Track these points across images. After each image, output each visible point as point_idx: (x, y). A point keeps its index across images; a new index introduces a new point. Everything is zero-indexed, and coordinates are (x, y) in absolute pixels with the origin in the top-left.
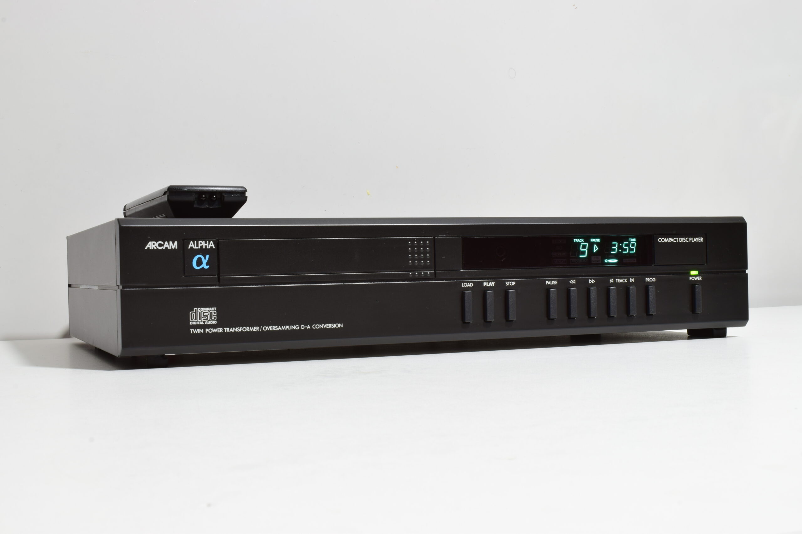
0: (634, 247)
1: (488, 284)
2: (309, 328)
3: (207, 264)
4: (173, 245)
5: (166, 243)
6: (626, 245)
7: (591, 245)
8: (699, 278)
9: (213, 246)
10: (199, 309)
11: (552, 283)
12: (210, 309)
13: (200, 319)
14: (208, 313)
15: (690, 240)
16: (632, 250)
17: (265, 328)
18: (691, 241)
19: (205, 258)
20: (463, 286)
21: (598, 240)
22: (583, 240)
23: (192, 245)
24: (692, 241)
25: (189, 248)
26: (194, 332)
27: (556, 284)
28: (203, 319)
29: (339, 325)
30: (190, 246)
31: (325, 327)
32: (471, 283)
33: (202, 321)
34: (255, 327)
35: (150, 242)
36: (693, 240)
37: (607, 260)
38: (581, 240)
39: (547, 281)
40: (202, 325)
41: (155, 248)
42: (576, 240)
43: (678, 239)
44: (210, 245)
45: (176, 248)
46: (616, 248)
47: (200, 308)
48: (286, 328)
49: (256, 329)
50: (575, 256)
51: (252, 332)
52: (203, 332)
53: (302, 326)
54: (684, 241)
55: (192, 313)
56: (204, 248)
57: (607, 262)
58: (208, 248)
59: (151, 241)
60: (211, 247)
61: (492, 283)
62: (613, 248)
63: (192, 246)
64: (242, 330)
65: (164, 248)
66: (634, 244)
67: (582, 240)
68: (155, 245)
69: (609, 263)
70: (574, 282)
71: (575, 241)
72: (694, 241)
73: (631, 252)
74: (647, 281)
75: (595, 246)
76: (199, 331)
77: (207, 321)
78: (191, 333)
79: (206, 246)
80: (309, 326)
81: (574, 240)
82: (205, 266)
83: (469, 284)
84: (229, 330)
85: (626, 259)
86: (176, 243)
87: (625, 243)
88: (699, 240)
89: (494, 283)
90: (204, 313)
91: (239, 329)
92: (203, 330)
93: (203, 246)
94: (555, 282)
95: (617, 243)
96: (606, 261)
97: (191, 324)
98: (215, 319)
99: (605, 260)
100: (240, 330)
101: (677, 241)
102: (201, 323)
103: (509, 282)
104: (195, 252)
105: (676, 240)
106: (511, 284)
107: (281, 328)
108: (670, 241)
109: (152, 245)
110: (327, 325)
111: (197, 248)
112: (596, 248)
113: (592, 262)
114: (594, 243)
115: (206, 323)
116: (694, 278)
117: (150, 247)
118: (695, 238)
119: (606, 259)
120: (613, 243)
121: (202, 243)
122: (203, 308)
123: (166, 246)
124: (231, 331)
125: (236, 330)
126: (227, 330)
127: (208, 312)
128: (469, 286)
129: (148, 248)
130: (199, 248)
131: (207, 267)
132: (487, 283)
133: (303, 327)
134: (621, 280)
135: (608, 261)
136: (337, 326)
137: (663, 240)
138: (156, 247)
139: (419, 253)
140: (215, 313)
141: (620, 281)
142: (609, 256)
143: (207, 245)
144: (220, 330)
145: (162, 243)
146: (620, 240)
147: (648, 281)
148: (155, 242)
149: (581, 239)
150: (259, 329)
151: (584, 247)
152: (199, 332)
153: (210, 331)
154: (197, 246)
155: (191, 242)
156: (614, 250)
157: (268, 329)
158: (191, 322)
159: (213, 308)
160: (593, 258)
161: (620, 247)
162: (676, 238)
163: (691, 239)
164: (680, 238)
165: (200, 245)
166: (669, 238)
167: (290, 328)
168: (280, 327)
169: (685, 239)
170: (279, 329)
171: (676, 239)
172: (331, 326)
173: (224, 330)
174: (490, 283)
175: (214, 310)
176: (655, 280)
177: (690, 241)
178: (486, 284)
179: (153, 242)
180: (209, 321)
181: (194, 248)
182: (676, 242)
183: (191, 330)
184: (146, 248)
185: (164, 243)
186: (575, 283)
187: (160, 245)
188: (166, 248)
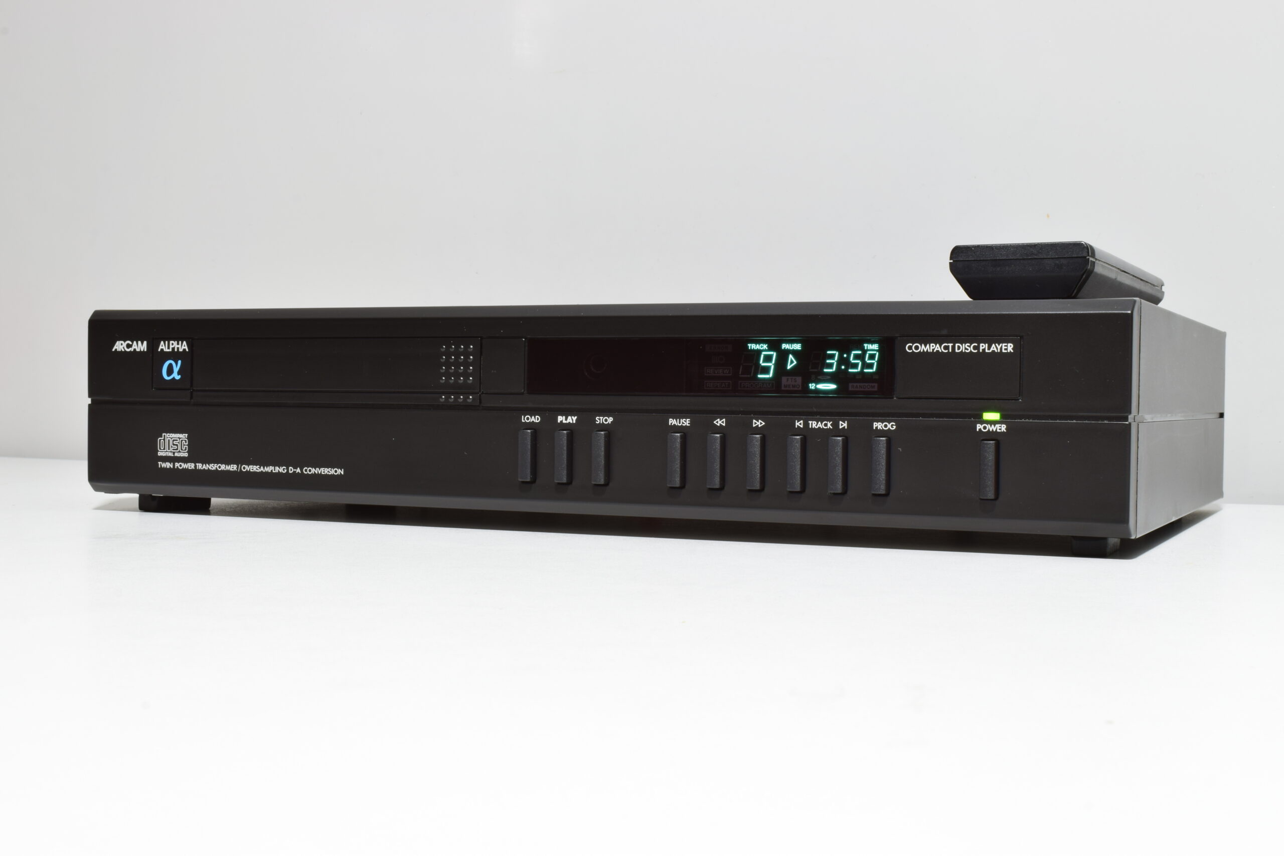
0: (875, 362)
1: (566, 419)
2: (298, 472)
3: (179, 373)
4: (141, 346)
5: (135, 342)
6: (857, 357)
7: (783, 356)
8: (998, 428)
9: (186, 348)
10: (169, 435)
11: (680, 423)
12: (181, 436)
13: (169, 449)
14: (178, 442)
15: (981, 348)
16: (870, 366)
17: (244, 468)
18: (984, 350)
19: (177, 364)
20: (523, 421)
21: (797, 347)
22: (767, 347)
23: (163, 346)
24: (987, 351)
25: (159, 350)
26: (163, 466)
27: (687, 425)
28: (173, 449)
29: (339, 471)
30: (161, 347)
31: (320, 472)
32: (537, 417)
33: (171, 452)
34: (232, 465)
35: (118, 342)
36: (989, 349)
37: (814, 384)
38: (762, 347)
39: (670, 419)
40: (172, 457)
41: (123, 350)
42: (753, 346)
43: (953, 347)
44: (183, 347)
45: (145, 350)
46: (834, 362)
47: (170, 433)
48: (269, 469)
49: (233, 468)
50: (749, 376)
51: (229, 471)
52: (172, 467)
53: (290, 468)
54: (968, 349)
55: (160, 440)
56: (176, 350)
57: (813, 388)
58: (180, 350)
60: (184, 350)
61: (573, 417)
62: (828, 361)
63: (162, 348)
64: (216, 468)
65: (132, 350)
66: (875, 354)
67: (765, 346)
68: (123, 346)
69: (817, 391)
70: (723, 422)
71: (750, 348)
72: (990, 351)
73: (866, 371)
74: (877, 427)
75: (791, 357)
76: (168, 465)
77: (177, 452)
78: (160, 467)
79: (178, 348)
80: (298, 469)
81: (749, 345)
82: (176, 375)
83: (533, 417)
84: (202, 467)
85: (855, 384)
86: (145, 343)
87: (854, 352)
88: (1004, 348)
89: (576, 417)
90: (174, 440)
91: (214, 466)
92: (172, 463)
93: (174, 348)
94: (686, 421)
95: (837, 354)
96: (812, 386)
97: (159, 455)
98: (185, 450)
99: (810, 385)
100: (214, 468)
101: (950, 351)
102: (171, 455)
103: (601, 418)
104: (166, 356)
105: (946, 348)
106: (606, 420)
107: (264, 469)
108: (933, 350)
109: (120, 346)
110: (322, 469)
111: (168, 350)
112: (792, 362)
113: (783, 388)
114: (788, 352)
115: (176, 455)
116: (988, 426)
117: (117, 348)
118: (993, 345)
119: (812, 382)
120: (829, 352)
121: (174, 344)
122: (172, 433)
123: (135, 348)
124: (204, 469)
125: (210, 468)
126: (200, 466)
127: (178, 439)
128: (533, 421)
129: (116, 350)
130: (171, 350)
131: (178, 377)
132: (564, 417)
133: (291, 470)
134: (819, 423)
135: (815, 387)
136: (336, 472)
137: (917, 348)
138: (124, 348)
139: (457, 364)
140: (186, 443)
141: (818, 426)
142: (819, 377)
143: (180, 346)
144: (191, 466)
145: (130, 343)
146: (845, 347)
147: (879, 427)
148: (122, 342)
149: (762, 345)
150: (237, 468)
151: (768, 359)
152: (168, 467)
153: (181, 466)
154: (169, 348)
155: (162, 343)
156: (831, 366)
157: (248, 470)
158: (159, 452)
159: (184, 435)
160: (784, 380)
161: (842, 361)
162: (948, 343)
163: (983, 346)
164: (957, 345)
165: (171, 346)
166: (931, 345)
167: (275, 470)
168: (262, 467)
169: (970, 346)
170: (261, 470)
171: (949, 346)
172: (328, 472)
173: (195, 466)
174: (569, 418)
175: (185, 438)
176: (895, 427)
177: (981, 351)
178: (561, 420)
179: (120, 342)
180: (179, 452)
181: (165, 350)
182: (947, 351)
183: (159, 463)
184: (113, 350)
185: (133, 342)
186: (724, 425)
187: (129, 346)
188: (135, 350)
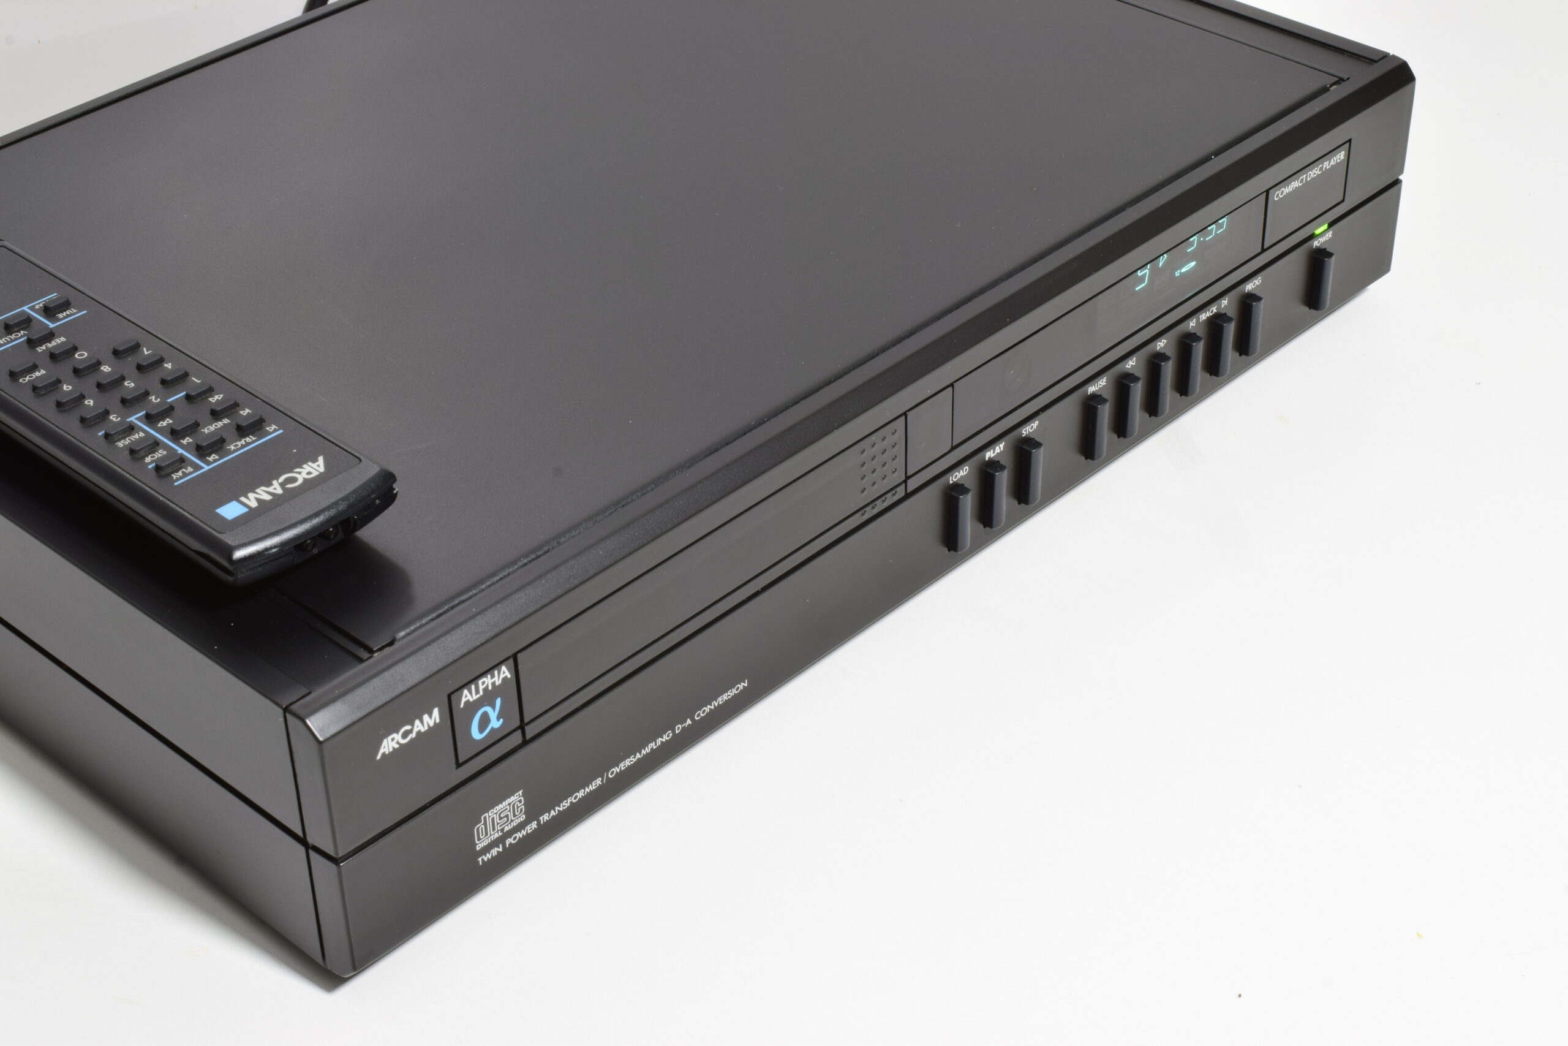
1: (994, 452)
2: (689, 725)
3: (498, 719)
4: (432, 719)
5: (417, 722)
9: (507, 674)
10: (491, 813)
11: (1098, 387)
12: (512, 799)
13: (494, 830)
14: (508, 809)
16: (1222, 226)
17: (612, 773)
19: (494, 708)
20: (951, 482)
23: (467, 697)
25: (462, 706)
26: (485, 858)
28: (500, 826)
29: (741, 686)
30: (463, 701)
31: (717, 705)
32: (965, 465)
33: (498, 831)
34: (593, 783)
35: (385, 740)
39: (1089, 389)
40: (499, 837)
41: (397, 746)
44: (502, 676)
45: (438, 721)
47: (493, 809)
48: (648, 749)
49: (596, 784)
50: (1128, 294)
51: (590, 794)
52: (501, 849)
53: (677, 728)
55: (478, 829)
56: (490, 688)
58: (497, 684)
59: (386, 736)
60: (504, 679)
62: (1191, 240)
63: (466, 699)
64: (571, 802)
65: (414, 736)
68: (395, 741)
69: (1181, 276)
73: (1218, 232)
76: (494, 852)
77: (508, 825)
78: (480, 862)
79: (494, 684)
82: (495, 723)
84: (549, 816)
85: (1210, 252)
86: (436, 712)
89: (1002, 444)
90: (500, 814)
91: (567, 802)
92: (501, 845)
93: (487, 686)
94: (1103, 382)
96: (1178, 273)
97: (478, 849)
98: (521, 812)
100: (568, 805)
102: (497, 835)
103: (1026, 428)
104: (473, 707)
106: (1032, 428)
107: (641, 754)
108: (1293, 188)
109: (389, 745)
110: (720, 699)
111: (478, 696)
113: (1155, 290)
115: (506, 829)
117: (386, 750)
119: (1178, 270)
121: (486, 682)
122: (498, 805)
123: (418, 729)
124: (553, 816)
125: (561, 809)
126: (545, 818)
127: (508, 807)
128: (962, 473)
129: (384, 754)
130: (481, 693)
131: (499, 724)
136: (738, 689)
138: (398, 743)
139: (881, 463)
140: (521, 802)
141: (1207, 315)
142: (1184, 261)
144: (534, 825)
145: (409, 728)
147: (1250, 287)
148: (394, 735)
150: (602, 780)
152: (495, 854)
153: (515, 838)
154: (477, 692)
155: (465, 692)
156: (1192, 244)
157: (618, 771)
158: (477, 846)
159: (516, 795)
160: (1157, 281)
165: (481, 688)
166: (1292, 184)
167: (656, 745)
168: (638, 754)
170: (637, 758)
172: (728, 696)
173: (538, 822)
174: (997, 448)
175: (520, 797)
176: (1261, 281)
178: (990, 452)
179: (390, 738)
180: (511, 822)
181: (471, 700)
183: (480, 859)
184: (379, 757)
185: (413, 725)
186: (1134, 363)
188: (418, 733)
